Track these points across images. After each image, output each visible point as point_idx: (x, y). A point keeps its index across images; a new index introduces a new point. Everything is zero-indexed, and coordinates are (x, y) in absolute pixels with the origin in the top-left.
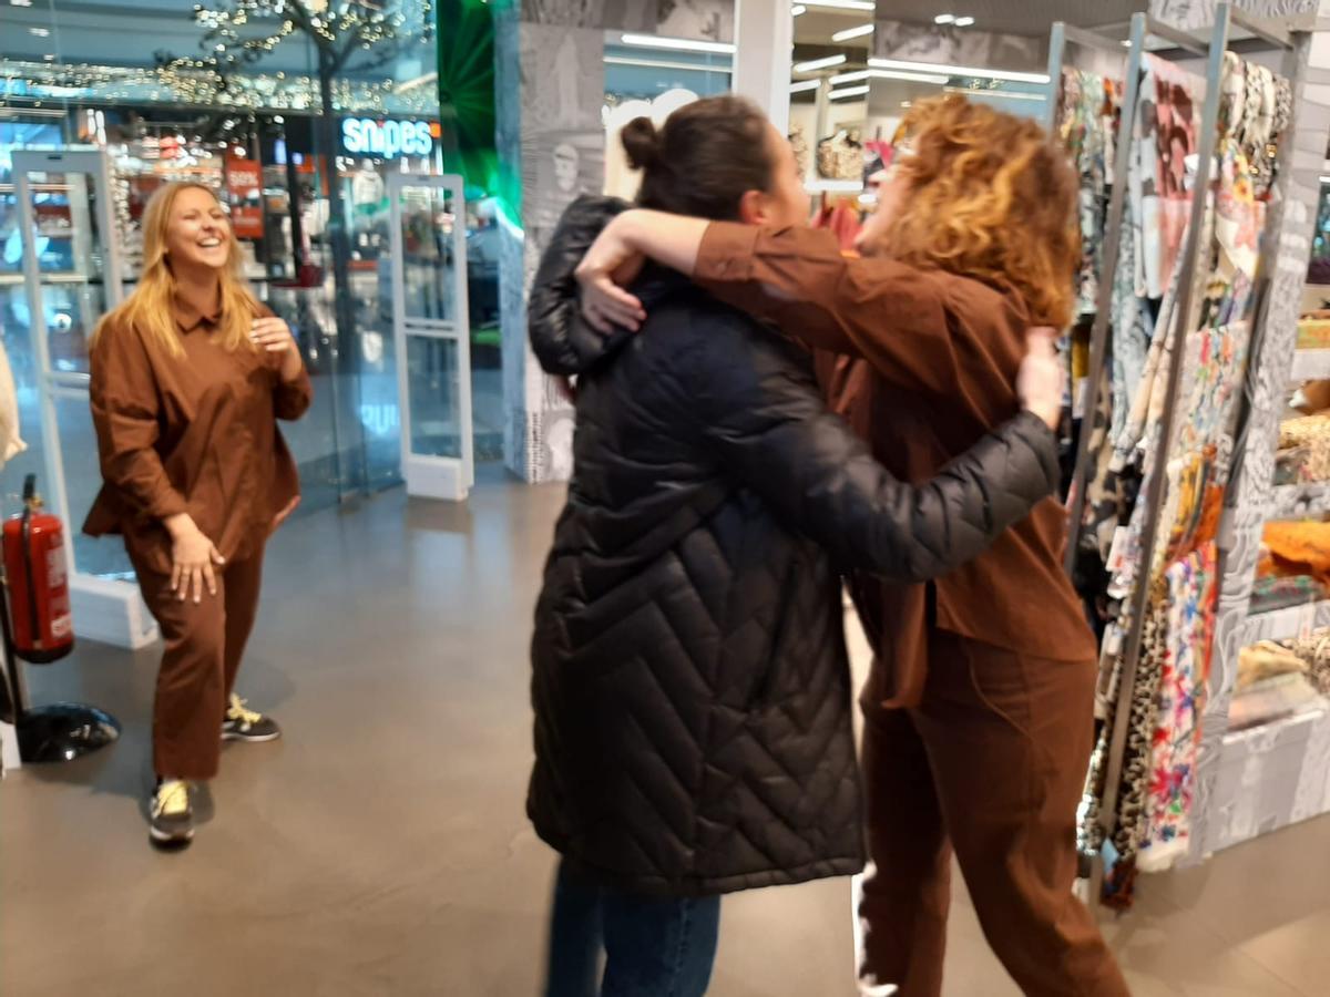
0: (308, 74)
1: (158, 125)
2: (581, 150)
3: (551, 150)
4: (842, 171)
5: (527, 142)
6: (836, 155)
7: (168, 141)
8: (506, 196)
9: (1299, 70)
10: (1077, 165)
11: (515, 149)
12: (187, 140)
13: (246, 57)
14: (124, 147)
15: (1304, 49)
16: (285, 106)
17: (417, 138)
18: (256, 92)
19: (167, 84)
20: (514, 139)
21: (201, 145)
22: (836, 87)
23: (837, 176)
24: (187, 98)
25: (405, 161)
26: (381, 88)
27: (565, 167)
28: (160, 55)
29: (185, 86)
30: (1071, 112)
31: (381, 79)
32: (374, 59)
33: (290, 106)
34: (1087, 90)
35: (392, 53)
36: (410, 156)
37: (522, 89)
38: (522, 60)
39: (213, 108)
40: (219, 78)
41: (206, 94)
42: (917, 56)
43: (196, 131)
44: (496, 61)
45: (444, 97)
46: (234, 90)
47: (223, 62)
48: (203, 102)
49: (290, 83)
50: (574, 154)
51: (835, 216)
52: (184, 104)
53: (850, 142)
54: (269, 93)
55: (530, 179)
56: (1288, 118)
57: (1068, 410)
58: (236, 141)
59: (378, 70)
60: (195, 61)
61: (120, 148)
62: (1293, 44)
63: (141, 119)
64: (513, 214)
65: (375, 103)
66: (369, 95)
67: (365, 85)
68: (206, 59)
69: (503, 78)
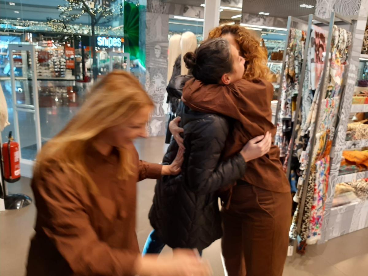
0: (89, 25)
1: (47, 37)
2: (162, 47)
3: (154, 47)
5: (147, 44)
7: (49, 42)
8: (141, 59)
9: (354, 30)
10: (294, 54)
11: (144, 46)
12: (55, 42)
13: (72, 20)
14: (37, 43)
15: (355, 24)
16: (81, 33)
17: (117, 42)
18: (74, 29)
19: (50, 26)
20: (144, 44)
21: (58, 43)
24: (55, 30)
25: (114, 48)
26: (108, 29)
27: (157, 51)
28: (48, 19)
29: (55, 27)
30: (293, 40)
31: (108, 26)
32: (107, 21)
33: (83, 33)
34: (297, 34)
35: (111, 19)
37: (146, 30)
38: (147, 22)
39: (62, 33)
40: (64, 25)
41: (60, 29)
42: (254, 23)
43: (57, 39)
45: (125, 32)
46: (68, 28)
47: (65, 21)
48: (59, 31)
49: (83, 27)
50: (160, 48)
52: (54, 32)
54: (77, 29)
55: (148, 54)
56: (351, 42)
57: (291, 119)
58: (68, 42)
59: (107, 24)
60: (57, 20)
61: (36, 43)
62: (352, 23)
63: (42, 36)
64: (143, 64)
65: (106, 33)
66: (104, 30)
67: (104, 28)
68: (61, 20)
69: (141, 27)
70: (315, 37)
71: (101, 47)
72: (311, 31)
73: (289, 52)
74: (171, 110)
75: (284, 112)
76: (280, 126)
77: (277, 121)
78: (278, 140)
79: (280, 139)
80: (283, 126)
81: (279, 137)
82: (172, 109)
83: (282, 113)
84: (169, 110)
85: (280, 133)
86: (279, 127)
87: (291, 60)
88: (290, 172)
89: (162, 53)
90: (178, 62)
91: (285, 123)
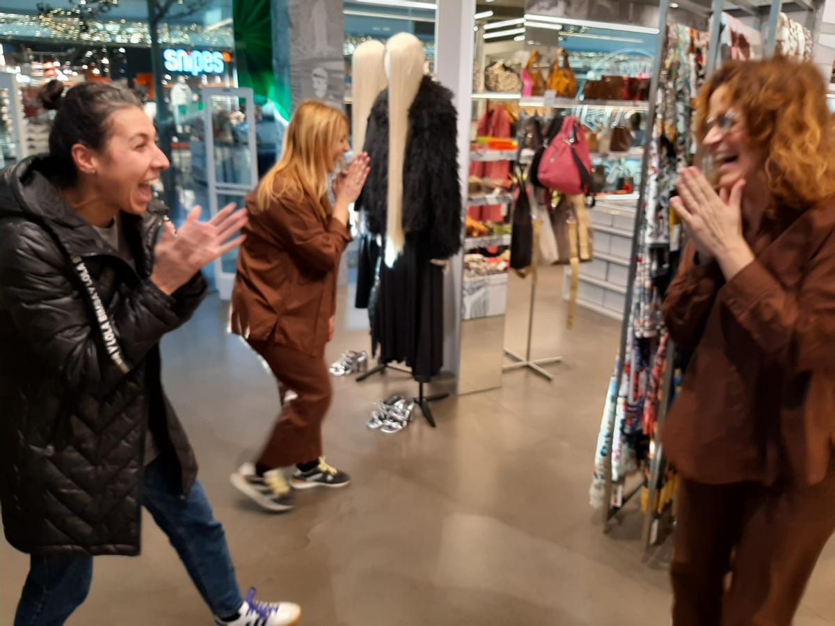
0: (142, 20)
1: (42, 53)
2: (329, 72)
3: (310, 71)
4: (501, 87)
5: (293, 66)
6: (497, 76)
7: (49, 65)
8: (280, 101)
9: (816, 25)
10: (675, 86)
11: (286, 71)
12: (62, 64)
13: (101, 9)
14: (18, 68)
15: (820, 11)
16: (125, 41)
17: (213, 63)
18: (108, 32)
19: (46, 27)
20: (285, 64)
21: (71, 67)
22: (488, 31)
23: (498, 90)
24: (59, 35)
25: (205, 78)
26: (189, 29)
27: (319, 82)
28: (40, 6)
29: (59, 28)
30: (671, 51)
31: (189, 23)
32: (186, 10)
33: (129, 41)
35: (198, 6)
36: (208, 74)
37: (290, 31)
38: (290, 12)
39: (79, 42)
40: (82, 23)
41: (74, 33)
42: (543, 11)
43: (67, 58)
44: (272, 12)
45: (237, 36)
46: (92, 31)
47: (85, 11)
48: (71, 39)
49: (129, 26)
50: (325, 74)
51: (495, 115)
52: (59, 39)
53: (505, 68)
54: (114, 33)
55: (296, 91)
56: (810, 56)
57: (667, 246)
58: (93, 64)
59: (188, 18)
60: (66, 11)
61: (15, 69)
62: (813, 7)
63: (29, 50)
64: (285, 113)
65: (186, 39)
66: (181, 33)
67: (178, 27)
68: (73, 10)
69: (277, 24)
70: (730, 44)
71: (175, 75)
72: (722, 28)
73: (664, 81)
74: (367, 227)
75: (654, 230)
76: (645, 264)
77: (638, 252)
78: (640, 296)
79: (644, 294)
80: (651, 264)
81: (642, 290)
82: (371, 224)
83: (649, 231)
84: (363, 228)
85: (645, 280)
86: (641, 265)
87: (669, 100)
88: (673, 373)
89: (329, 87)
90: (381, 109)
91: (655, 257)
